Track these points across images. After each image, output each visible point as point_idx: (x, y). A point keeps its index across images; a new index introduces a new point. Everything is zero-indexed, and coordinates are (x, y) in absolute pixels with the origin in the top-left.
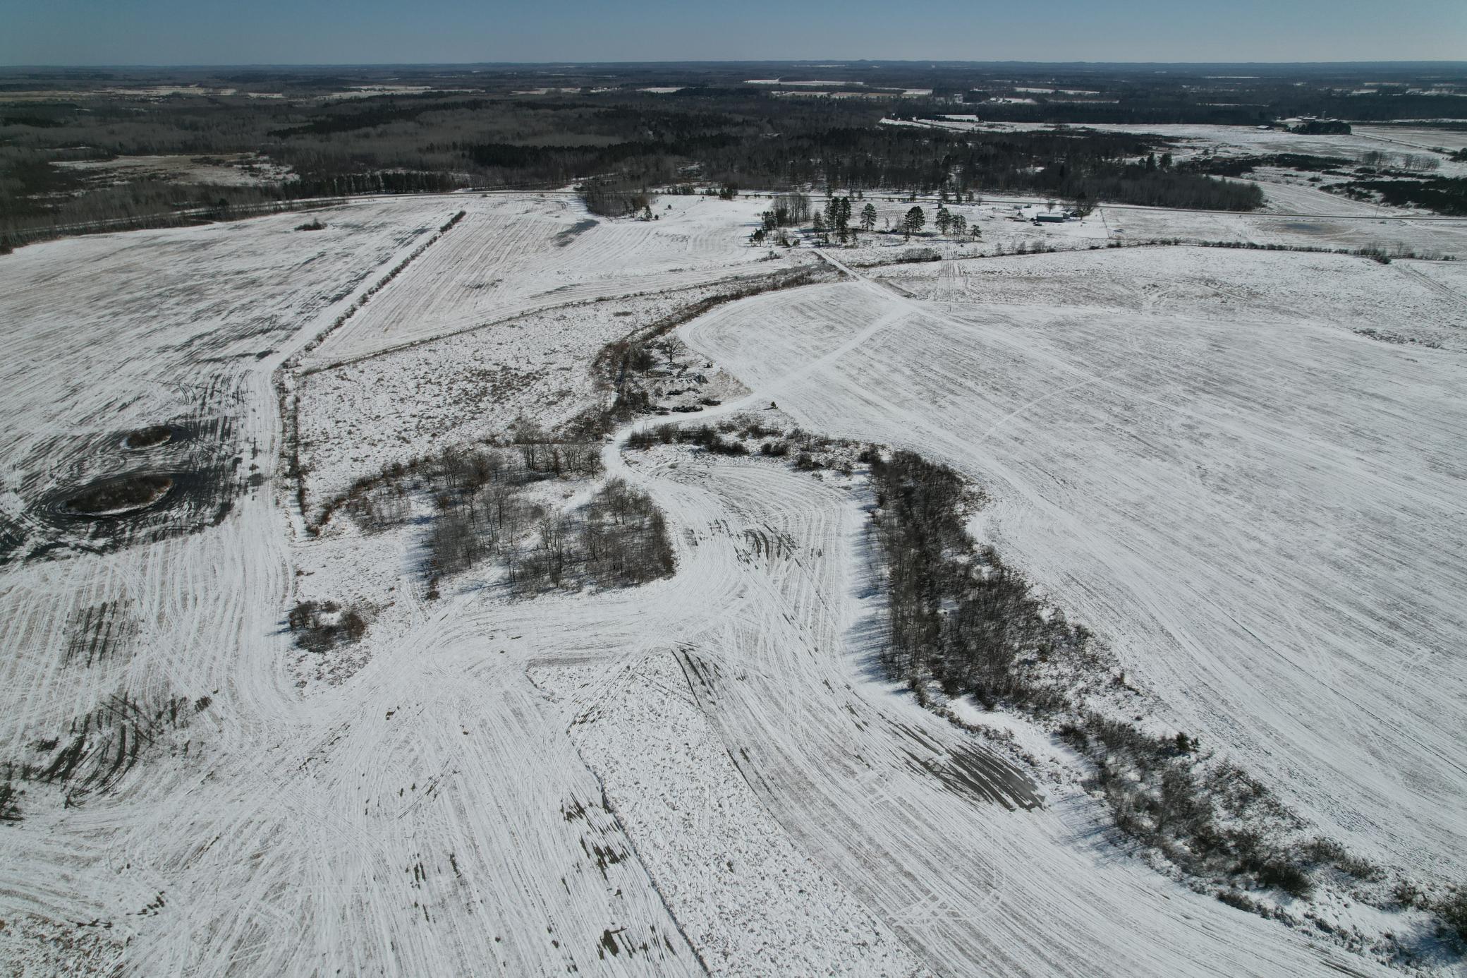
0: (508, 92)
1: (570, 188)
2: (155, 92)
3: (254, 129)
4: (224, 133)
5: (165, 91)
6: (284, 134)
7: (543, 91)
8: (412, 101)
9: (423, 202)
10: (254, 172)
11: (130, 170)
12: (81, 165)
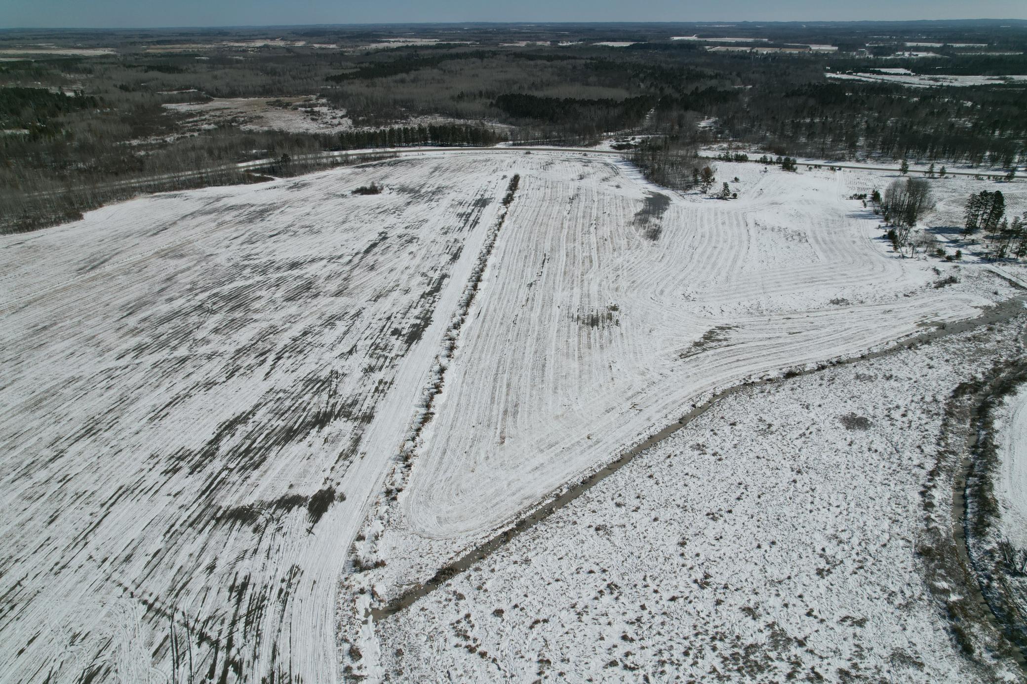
0: (497, 44)
1: (606, 145)
2: (252, 44)
3: (316, 75)
4: (294, 78)
5: (259, 44)
6: (338, 79)
7: (523, 44)
8: (430, 51)
9: (471, 158)
10: (314, 115)
11: (218, 113)
12: (183, 108)
